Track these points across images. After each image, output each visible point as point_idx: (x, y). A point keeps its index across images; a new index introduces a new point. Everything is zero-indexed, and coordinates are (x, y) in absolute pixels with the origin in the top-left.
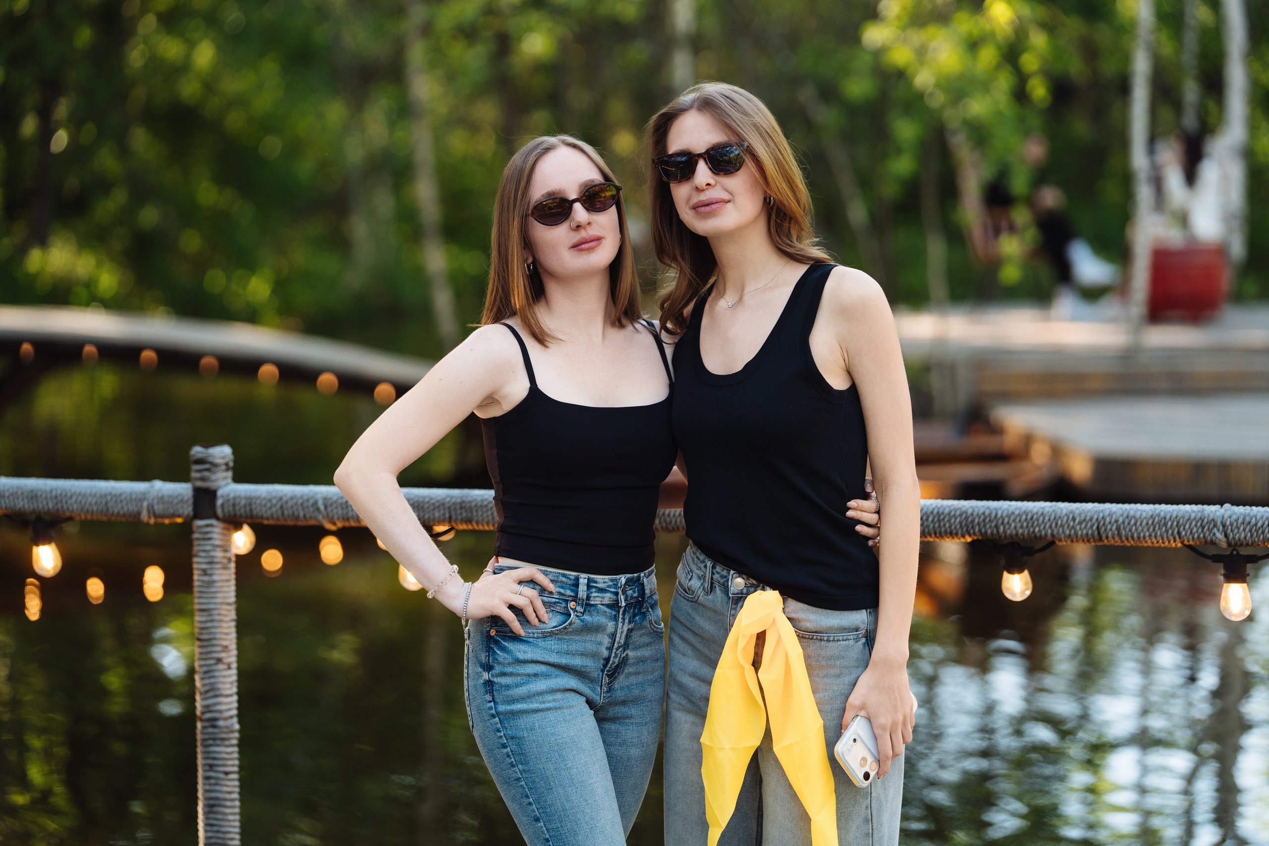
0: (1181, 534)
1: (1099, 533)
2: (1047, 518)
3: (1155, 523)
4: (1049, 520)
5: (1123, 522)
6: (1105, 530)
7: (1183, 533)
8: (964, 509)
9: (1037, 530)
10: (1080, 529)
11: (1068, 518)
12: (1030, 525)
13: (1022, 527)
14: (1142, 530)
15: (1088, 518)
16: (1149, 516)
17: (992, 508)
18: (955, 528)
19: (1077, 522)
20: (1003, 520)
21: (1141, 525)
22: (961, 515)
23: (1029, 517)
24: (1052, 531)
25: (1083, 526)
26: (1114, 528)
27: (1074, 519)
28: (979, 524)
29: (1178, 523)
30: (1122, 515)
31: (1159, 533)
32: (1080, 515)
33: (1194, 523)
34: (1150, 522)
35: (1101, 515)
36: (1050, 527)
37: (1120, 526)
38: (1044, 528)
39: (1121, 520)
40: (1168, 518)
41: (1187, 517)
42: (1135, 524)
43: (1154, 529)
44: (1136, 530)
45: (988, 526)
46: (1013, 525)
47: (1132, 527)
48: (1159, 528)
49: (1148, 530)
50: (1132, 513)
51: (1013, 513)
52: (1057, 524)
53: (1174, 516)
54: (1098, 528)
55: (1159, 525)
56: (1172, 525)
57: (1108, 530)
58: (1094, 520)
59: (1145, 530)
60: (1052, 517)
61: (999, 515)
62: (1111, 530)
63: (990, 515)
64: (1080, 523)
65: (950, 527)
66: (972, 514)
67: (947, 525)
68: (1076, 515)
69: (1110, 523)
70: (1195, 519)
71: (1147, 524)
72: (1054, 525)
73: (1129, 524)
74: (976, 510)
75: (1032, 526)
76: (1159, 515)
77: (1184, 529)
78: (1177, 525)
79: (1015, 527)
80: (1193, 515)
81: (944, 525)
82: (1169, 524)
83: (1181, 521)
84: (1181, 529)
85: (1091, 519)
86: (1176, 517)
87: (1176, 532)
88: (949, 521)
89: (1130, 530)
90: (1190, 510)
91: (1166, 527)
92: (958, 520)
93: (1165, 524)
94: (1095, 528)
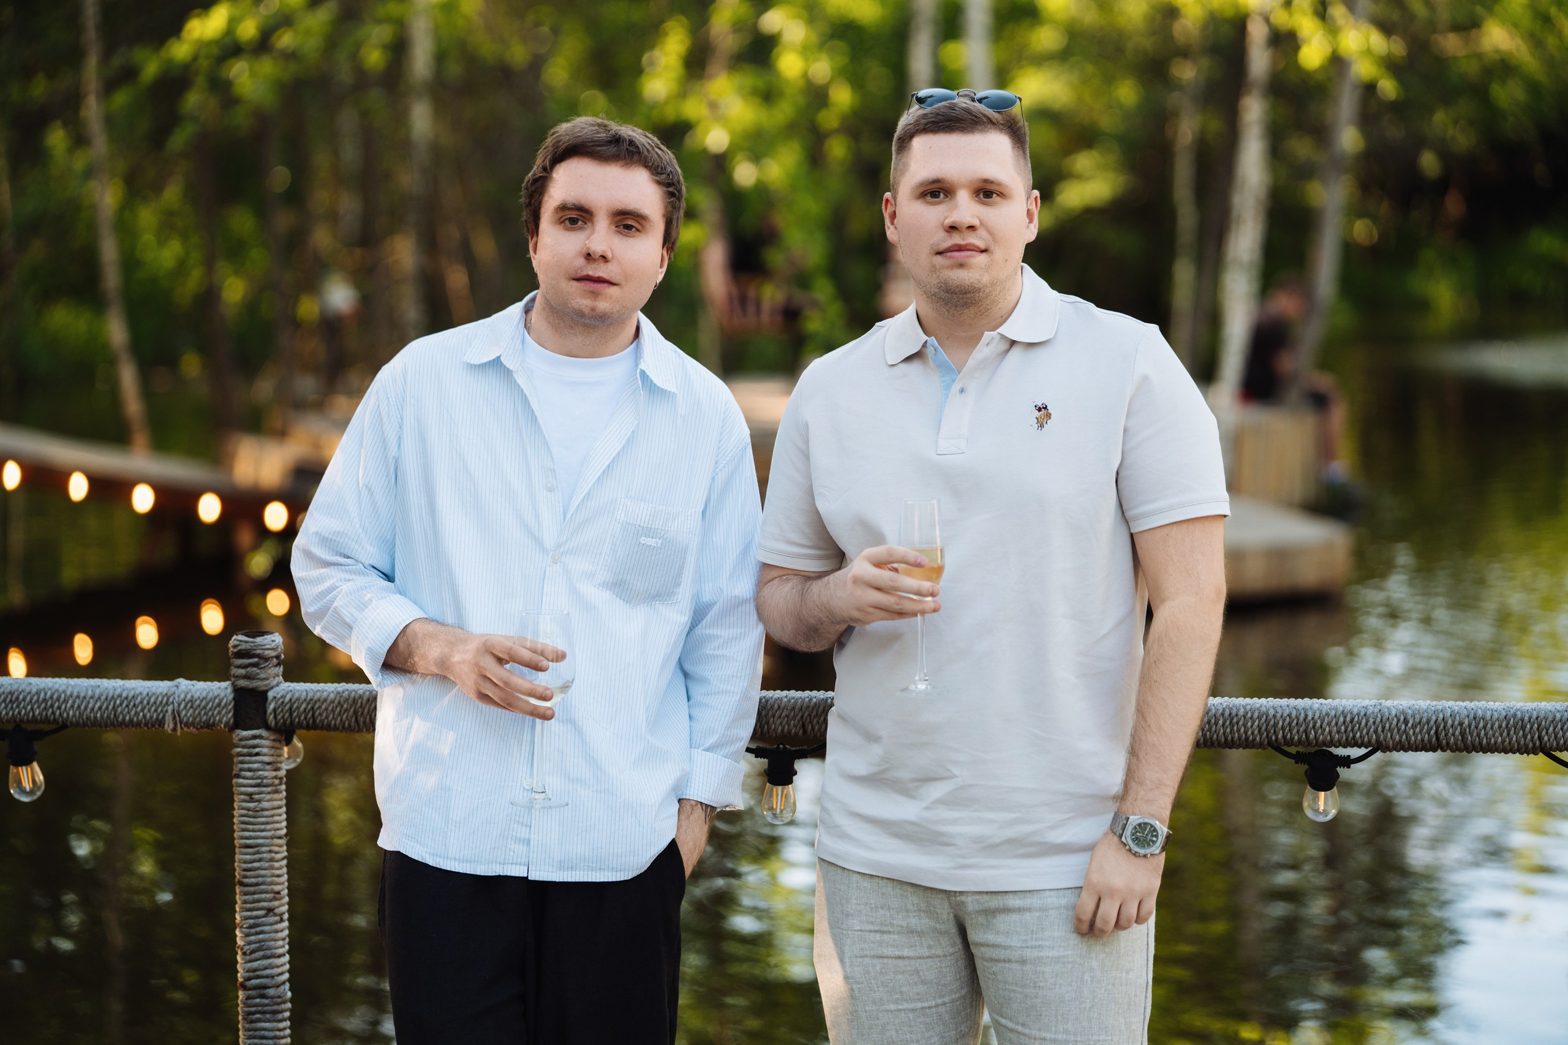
0: (1543, 739)
1: (1438, 739)
2: (1371, 721)
3: (1509, 726)
4: (1374, 723)
5: (1470, 725)
6: (1446, 735)
7: (1546, 738)
8: (1263, 709)
9: (1358, 734)
10: (1414, 733)
11: (1398, 721)
12: (1349, 728)
13: (1338, 732)
14: (1494, 736)
15: (1424, 720)
16: (1502, 717)
17: (1299, 707)
18: (1253, 733)
19: (1410, 725)
20: (1315, 723)
21: (1492, 728)
22: (1260, 718)
23: (1348, 719)
24: (1378, 736)
25: (1418, 730)
26: (1457, 732)
27: (1406, 722)
28: (1283, 728)
29: (1539, 725)
30: (1468, 716)
31: (1514, 739)
32: (1413, 716)
33: (1559, 726)
34: (1504, 725)
35: (1441, 716)
36: (1376, 731)
37: (1465, 730)
38: (1367, 733)
39: (1466, 722)
40: (1526, 718)
41: (1550, 718)
42: (1485, 727)
43: (1508, 734)
44: (1486, 734)
45: (1295, 731)
46: (1327, 729)
47: (1481, 730)
48: (1515, 733)
49: (1501, 735)
50: (1480, 713)
51: (1327, 714)
52: (1384, 728)
53: (1534, 716)
54: (1436, 733)
55: (1515, 729)
56: (1531, 728)
57: (1450, 735)
58: (1432, 723)
59: (1497, 734)
60: (1379, 720)
61: (1310, 718)
62: (1453, 734)
63: (1297, 717)
64: (1414, 727)
65: (1246, 732)
66: (1274, 716)
67: (1242, 730)
68: (1409, 717)
69: (1452, 726)
70: (1561, 720)
71: (1500, 727)
72: (1380, 729)
73: (1477, 727)
74: (1279, 710)
75: (1352, 730)
76: (1515, 716)
77: (1547, 733)
78: (1538, 729)
79: (1330, 732)
80: (1558, 716)
81: (1238, 731)
82: (1528, 726)
83: (1543, 723)
84: (1544, 733)
85: (1428, 722)
86: (1537, 718)
87: (1537, 736)
88: (1245, 725)
89: (1478, 735)
90: (1553, 709)
91: (1524, 731)
92: (1256, 724)
93: (1523, 728)
94: (1433, 732)
